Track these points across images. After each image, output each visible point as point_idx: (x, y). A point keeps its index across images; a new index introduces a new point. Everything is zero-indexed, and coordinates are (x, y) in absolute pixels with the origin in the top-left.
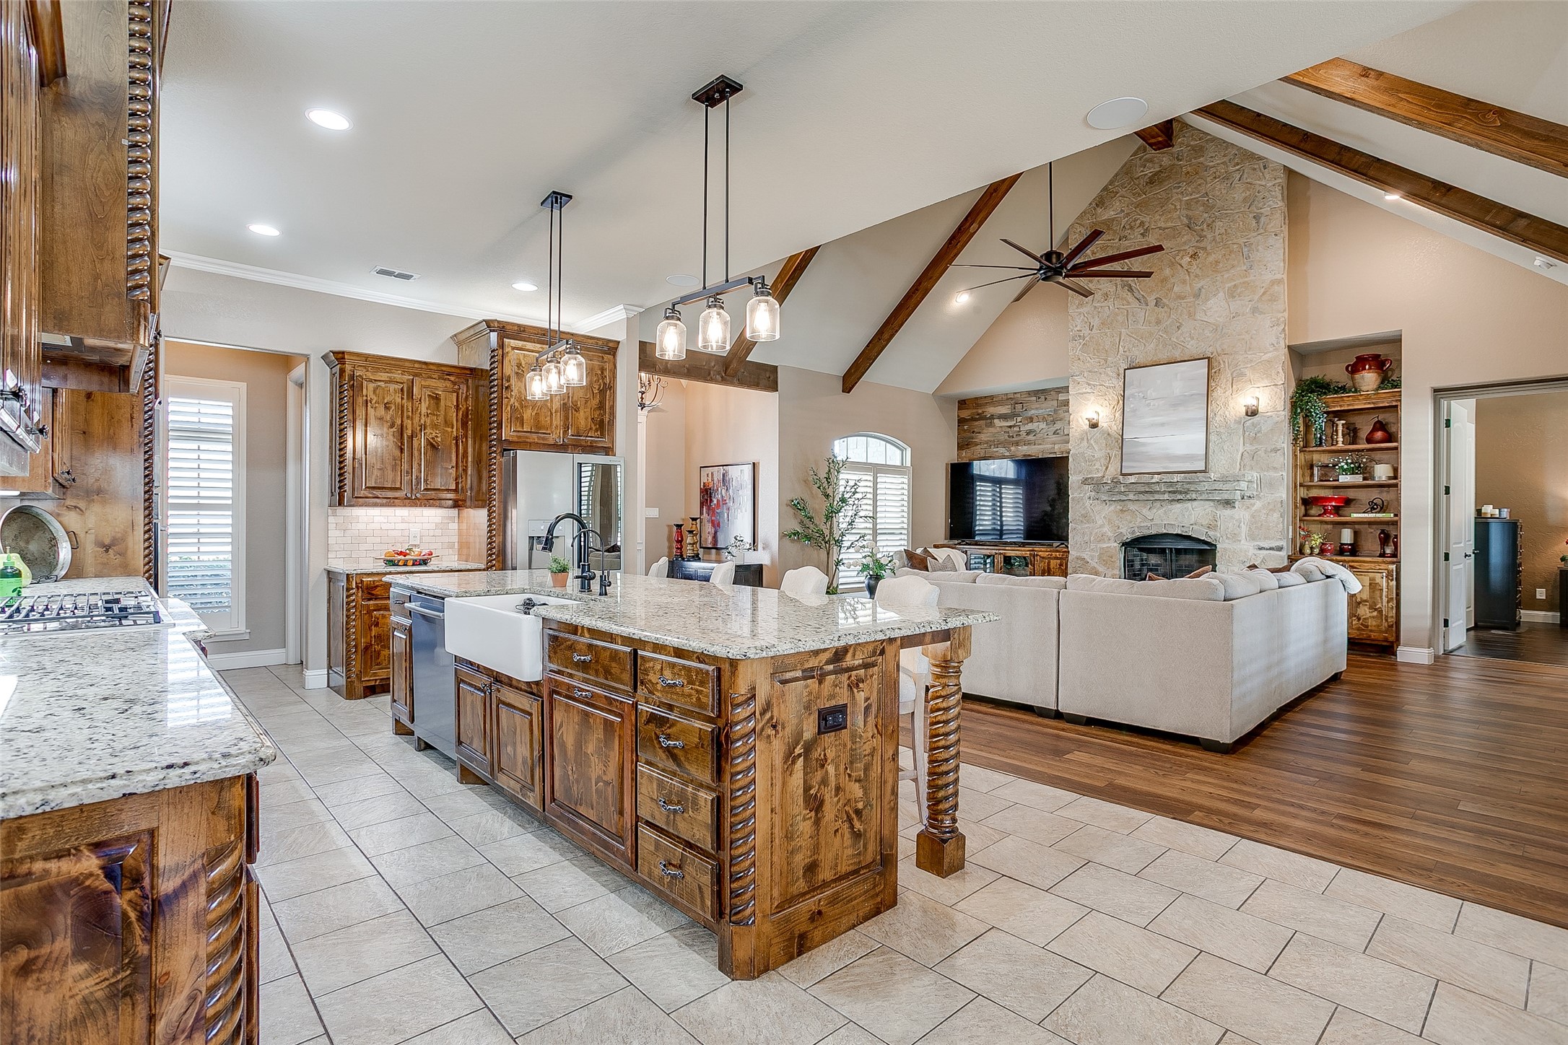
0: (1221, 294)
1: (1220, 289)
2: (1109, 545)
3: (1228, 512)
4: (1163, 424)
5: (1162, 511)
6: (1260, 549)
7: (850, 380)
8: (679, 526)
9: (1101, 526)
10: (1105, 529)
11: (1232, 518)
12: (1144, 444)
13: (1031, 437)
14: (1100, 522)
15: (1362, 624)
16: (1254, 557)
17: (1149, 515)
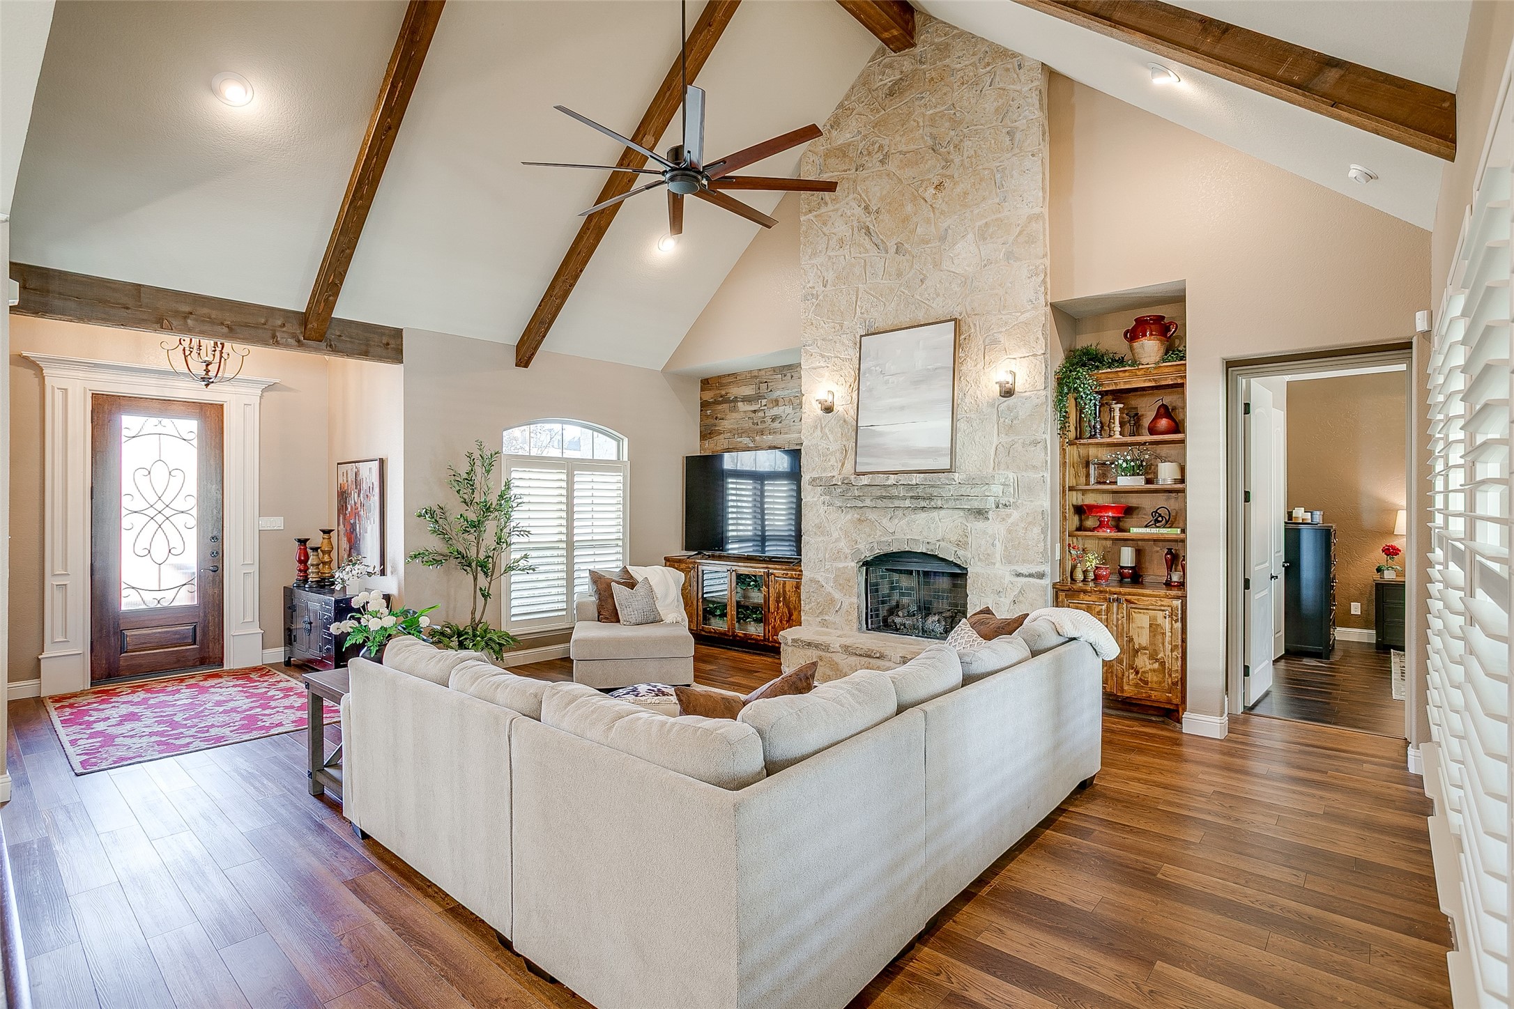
0: (970, 236)
1: (969, 230)
2: (846, 564)
3: (980, 525)
4: (902, 408)
5: (903, 522)
6: (1019, 575)
7: (525, 353)
8: (303, 542)
9: (837, 540)
10: (842, 544)
11: (985, 532)
12: (881, 434)
13: (776, 425)
14: (835, 535)
15: (1140, 679)
16: (1010, 585)
17: (891, 526)
